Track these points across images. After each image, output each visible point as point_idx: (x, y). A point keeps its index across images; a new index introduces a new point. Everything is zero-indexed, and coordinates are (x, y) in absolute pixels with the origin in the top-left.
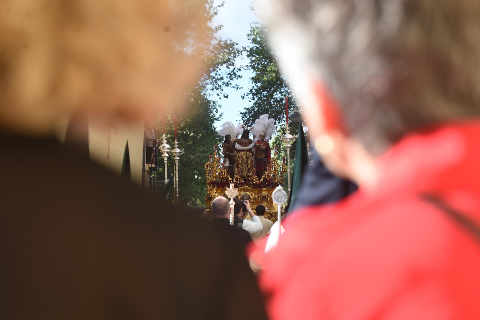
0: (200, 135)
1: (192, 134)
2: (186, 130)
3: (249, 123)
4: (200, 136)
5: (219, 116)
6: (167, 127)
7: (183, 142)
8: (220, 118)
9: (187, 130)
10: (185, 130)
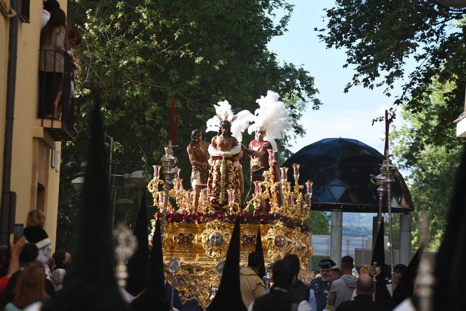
0: (222, 62)
1: (198, 60)
2: (185, 47)
3: (346, 37)
4: (220, 66)
5: (280, 24)
6: (137, 40)
7: (176, 79)
8: (282, 29)
9: (189, 47)
10: (184, 49)
